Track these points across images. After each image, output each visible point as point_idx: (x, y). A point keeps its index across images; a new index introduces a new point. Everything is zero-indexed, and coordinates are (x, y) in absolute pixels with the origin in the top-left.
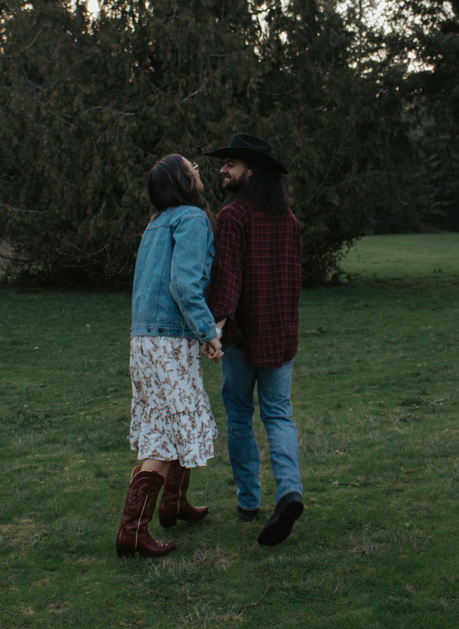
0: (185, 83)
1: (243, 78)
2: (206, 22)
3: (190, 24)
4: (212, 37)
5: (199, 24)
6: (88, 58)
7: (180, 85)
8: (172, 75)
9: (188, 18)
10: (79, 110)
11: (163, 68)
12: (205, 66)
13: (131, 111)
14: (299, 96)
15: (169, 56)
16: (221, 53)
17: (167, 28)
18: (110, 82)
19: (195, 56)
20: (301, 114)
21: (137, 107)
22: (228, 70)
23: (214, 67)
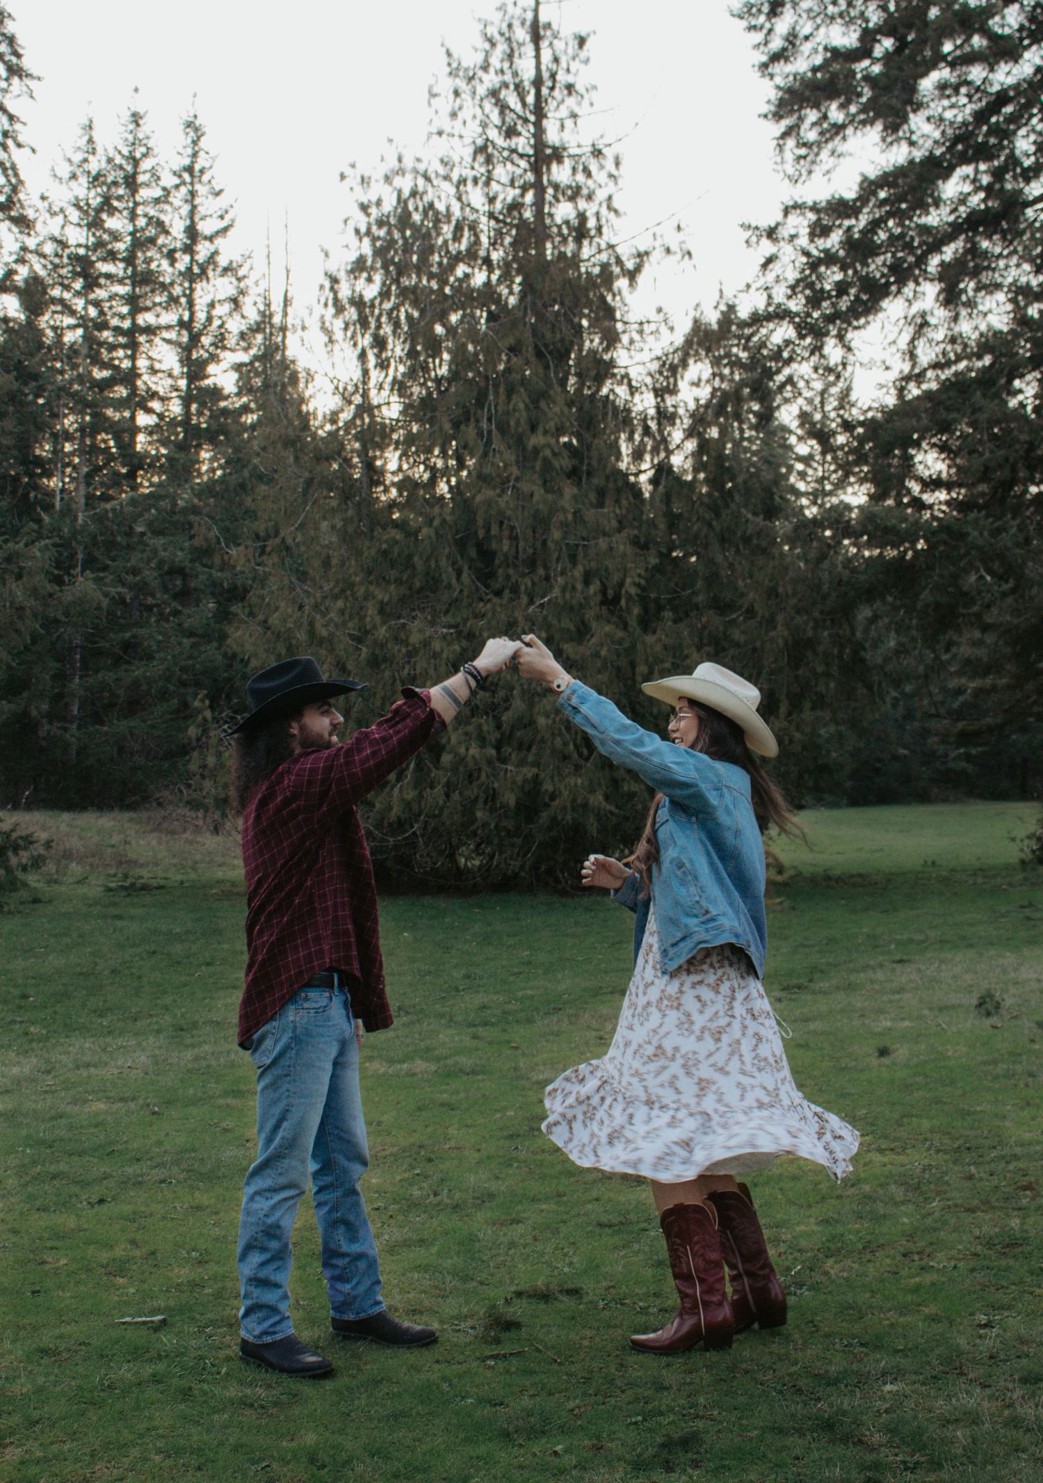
0: (529, 584)
1: (616, 578)
2: (560, 492)
3: (536, 498)
4: (570, 517)
5: (550, 497)
6: (384, 546)
7: (523, 588)
8: (511, 571)
9: (534, 488)
10: (374, 627)
11: (497, 562)
12: (558, 559)
13: (450, 627)
14: (700, 598)
15: (506, 545)
16: (584, 539)
17: (501, 503)
18: (418, 584)
19: (544, 542)
20: (704, 627)
21: (459, 620)
22: (593, 564)
23: (573, 559)
